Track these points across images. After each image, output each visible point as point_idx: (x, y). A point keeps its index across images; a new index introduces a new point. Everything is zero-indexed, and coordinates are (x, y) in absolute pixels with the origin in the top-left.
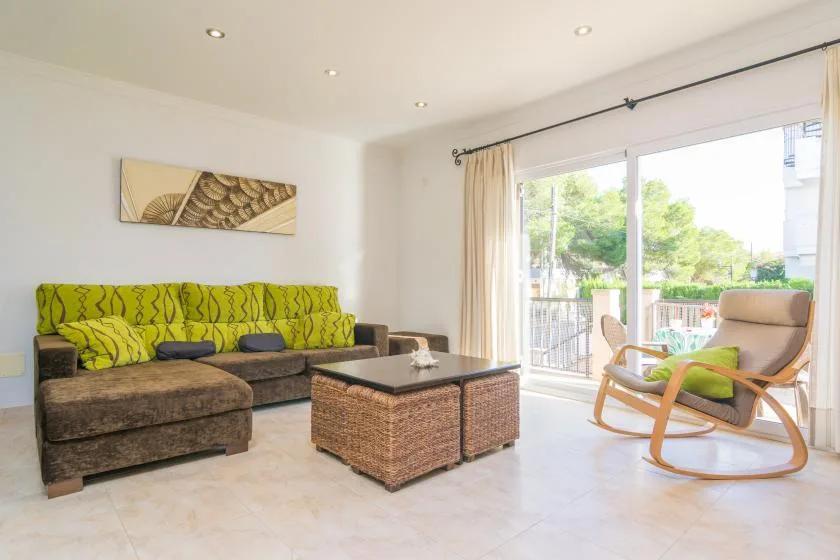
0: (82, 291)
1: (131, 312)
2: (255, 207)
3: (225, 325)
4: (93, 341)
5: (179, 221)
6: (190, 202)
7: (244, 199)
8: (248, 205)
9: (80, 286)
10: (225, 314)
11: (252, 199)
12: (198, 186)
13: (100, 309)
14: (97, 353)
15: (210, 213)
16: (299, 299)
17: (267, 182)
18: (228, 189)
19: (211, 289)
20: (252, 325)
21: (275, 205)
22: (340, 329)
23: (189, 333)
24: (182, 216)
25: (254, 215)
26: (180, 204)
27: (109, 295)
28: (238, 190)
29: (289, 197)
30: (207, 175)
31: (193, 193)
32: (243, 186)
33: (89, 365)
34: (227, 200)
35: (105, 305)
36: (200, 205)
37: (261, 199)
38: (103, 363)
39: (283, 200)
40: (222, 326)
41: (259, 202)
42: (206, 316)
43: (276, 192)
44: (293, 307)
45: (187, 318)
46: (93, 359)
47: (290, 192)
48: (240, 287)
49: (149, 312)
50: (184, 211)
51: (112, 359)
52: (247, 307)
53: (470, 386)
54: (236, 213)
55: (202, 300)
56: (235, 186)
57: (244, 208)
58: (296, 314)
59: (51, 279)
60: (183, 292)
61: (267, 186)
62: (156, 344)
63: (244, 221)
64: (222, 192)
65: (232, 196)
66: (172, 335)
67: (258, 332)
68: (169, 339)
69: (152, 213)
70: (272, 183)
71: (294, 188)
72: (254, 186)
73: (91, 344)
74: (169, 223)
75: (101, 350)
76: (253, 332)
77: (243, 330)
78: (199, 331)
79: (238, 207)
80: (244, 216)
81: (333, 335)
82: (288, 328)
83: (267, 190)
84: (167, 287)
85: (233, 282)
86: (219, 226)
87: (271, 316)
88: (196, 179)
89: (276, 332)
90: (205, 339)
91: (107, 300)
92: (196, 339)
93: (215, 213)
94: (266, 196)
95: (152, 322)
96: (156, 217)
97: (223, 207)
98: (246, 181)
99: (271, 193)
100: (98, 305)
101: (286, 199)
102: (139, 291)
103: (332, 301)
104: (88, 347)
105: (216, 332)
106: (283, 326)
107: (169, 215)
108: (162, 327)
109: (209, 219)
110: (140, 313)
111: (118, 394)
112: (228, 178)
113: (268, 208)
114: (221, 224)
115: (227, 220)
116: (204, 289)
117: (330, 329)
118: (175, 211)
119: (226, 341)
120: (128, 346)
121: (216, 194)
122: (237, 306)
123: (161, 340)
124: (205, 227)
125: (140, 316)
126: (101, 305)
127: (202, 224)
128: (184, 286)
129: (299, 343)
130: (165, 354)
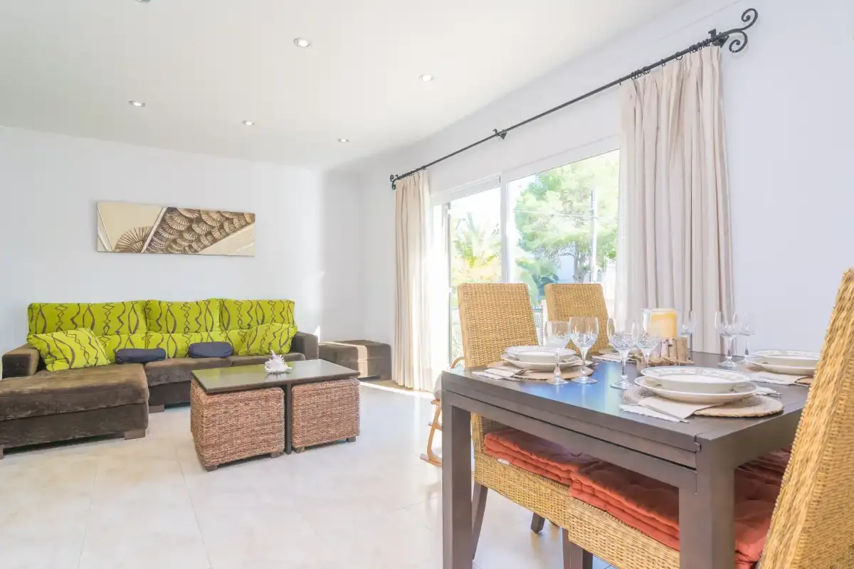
0: (61, 308)
1: (99, 324)
2: (216, 234)
3: (180, 335)
4: (53, 348)
5: (147, 249)
6: (157, 233)
7: (205, 228)
8: (209, 233)
9: (61, 305)
10: (180, 326)
11: (213, 227)
12: (163, 220)
13: (74, 323)
14: (56, 357)
15: (174, 241)
16: (252, 313)
17: (226, 212)
18: (191, 220)
19: (170, 305)
20: (205, 335)
21: (234, 232)
22: (278, 339)
23: (147, 342)
24: (150, 245)
25: (215, 241)
26: (147, 235)
27: (82, 312)
28: (199, 220)
29: (248, 224)
30: (171, 210)
31: (160, 226)
32: (204, 217)
33: (49, 367)
34: (190, 229)
35: (78, 320)
36: (166, 235)
37: (222, 227)
38: (60, 366)
39: (242, 227)
40: (177, 336)
41: (219, 230)
42: (164, 328)
43: (235, 221)
44: (246, 319)
45: (149, 330)
46: (53, 363)
47: (248, 219)
48: (197, 303)
49: (114, 325)
50: (152, 241)
51: (68, 362)
52: (201, 320)
53: (297, 390)
54: (198, 240)
55: (161, 314)
56: (197, 218)
57: (206, 235)
58: (249, 325)
59: (38, 299)
60: (146, 308)
61: (227, 216)
62: (117, 351)
63: (205, 247)
64: (186, 224)
65: (194, 226)
66: (132, 343)
67: (210, 341)
68: (129, 346)
69: (124, 243)
70: (232, 213)
71: (253, 216)
72: (215, 216)
73: (51, 351)
74: (139, 251)
75: (59, 355)
76: (204, 341)
77: (196, 339)
78: (156, 340)
79: (199, 235)
80: (206, 243)
81: (270, 344)
82: (239, 337)
83: (227, 219)
84: (133, 304)
85: (191, 299)
86: (184, 252)
87: (225, 327)
88: (162, 215)
89: (228, 341)
90: (161, 347)
91: (81, 315)
92: (152, 346)
93: (179, 241)
94: (226, 225)
95: (118, 333)
96: (128, 247)
97: (187, 236)
98: (207, 213)
99: (230, 221)
100: (72, 319)
101: (245, 226)
102: (108, 307)
103: (283, 313)
104: (49, 353)
105: (171, 341)
106: (234, 335)
107: (139, 245)
108: (125, 337)
109: (174, 246)
110: (107, 325)
111: (31, 390)
112: (190, 211)
113: (228, 235)
114: (185, 249)
115: (190, 247)
116: (164, 305)
117: (269, 338)
118: (144, 241)
119: (179, 348)
120: (85, 352)
121: (180, 225)
122: (192, 319)
123: (122, 347)
124: (170, 253)
125: (107, 328)
126: (75, 320)
127: (168, 250)
128: (147, 303)
129: (243, 350)
130: (121, 358)
